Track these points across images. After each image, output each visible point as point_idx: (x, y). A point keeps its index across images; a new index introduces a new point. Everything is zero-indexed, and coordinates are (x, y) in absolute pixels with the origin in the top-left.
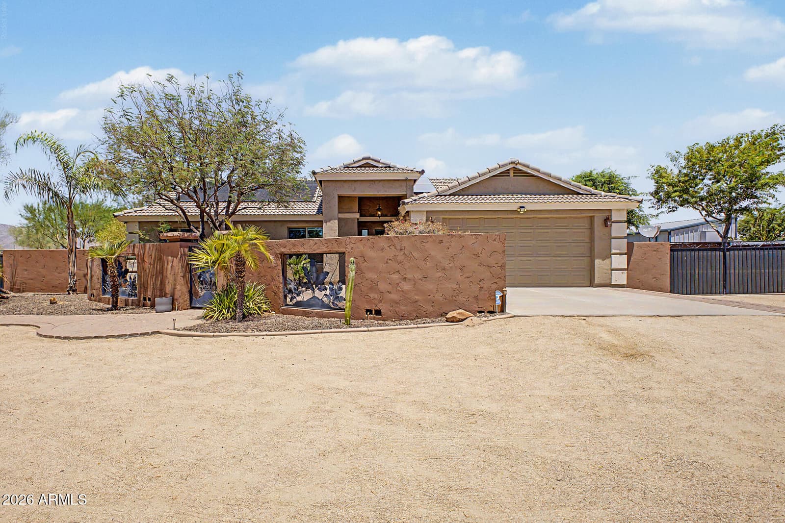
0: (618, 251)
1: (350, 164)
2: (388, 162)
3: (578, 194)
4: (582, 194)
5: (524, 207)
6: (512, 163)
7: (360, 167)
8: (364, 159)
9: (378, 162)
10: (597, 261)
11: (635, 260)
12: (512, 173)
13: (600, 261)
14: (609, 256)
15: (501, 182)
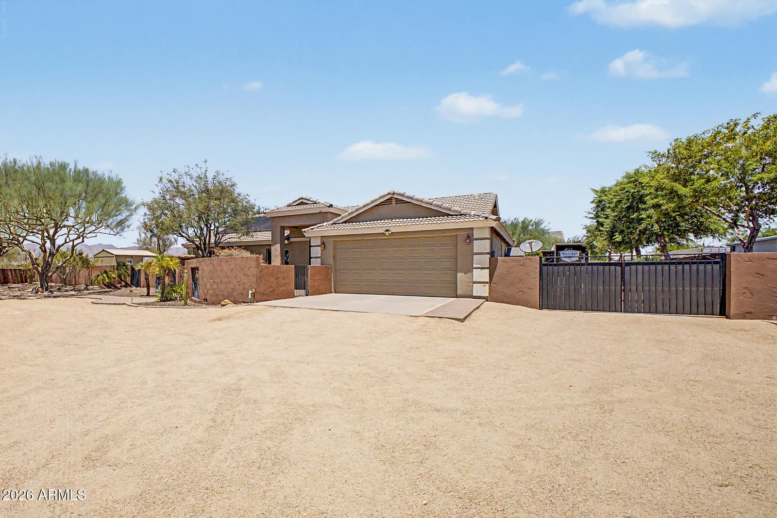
0: (479, 266)
1: (292, 204)
2: (315, 200)
3: (448, 215)
4: (452, 215)
5: (388, 230)
6: (389, 194)
7: (298, 205)
8: (299, 199)
9: (309, 200)
10: (459, 275)
11: (498, 274)
12: (394, 202)
13: (462, 274)
14: (469, 270)
15: (384, 210)
